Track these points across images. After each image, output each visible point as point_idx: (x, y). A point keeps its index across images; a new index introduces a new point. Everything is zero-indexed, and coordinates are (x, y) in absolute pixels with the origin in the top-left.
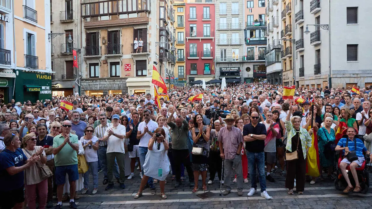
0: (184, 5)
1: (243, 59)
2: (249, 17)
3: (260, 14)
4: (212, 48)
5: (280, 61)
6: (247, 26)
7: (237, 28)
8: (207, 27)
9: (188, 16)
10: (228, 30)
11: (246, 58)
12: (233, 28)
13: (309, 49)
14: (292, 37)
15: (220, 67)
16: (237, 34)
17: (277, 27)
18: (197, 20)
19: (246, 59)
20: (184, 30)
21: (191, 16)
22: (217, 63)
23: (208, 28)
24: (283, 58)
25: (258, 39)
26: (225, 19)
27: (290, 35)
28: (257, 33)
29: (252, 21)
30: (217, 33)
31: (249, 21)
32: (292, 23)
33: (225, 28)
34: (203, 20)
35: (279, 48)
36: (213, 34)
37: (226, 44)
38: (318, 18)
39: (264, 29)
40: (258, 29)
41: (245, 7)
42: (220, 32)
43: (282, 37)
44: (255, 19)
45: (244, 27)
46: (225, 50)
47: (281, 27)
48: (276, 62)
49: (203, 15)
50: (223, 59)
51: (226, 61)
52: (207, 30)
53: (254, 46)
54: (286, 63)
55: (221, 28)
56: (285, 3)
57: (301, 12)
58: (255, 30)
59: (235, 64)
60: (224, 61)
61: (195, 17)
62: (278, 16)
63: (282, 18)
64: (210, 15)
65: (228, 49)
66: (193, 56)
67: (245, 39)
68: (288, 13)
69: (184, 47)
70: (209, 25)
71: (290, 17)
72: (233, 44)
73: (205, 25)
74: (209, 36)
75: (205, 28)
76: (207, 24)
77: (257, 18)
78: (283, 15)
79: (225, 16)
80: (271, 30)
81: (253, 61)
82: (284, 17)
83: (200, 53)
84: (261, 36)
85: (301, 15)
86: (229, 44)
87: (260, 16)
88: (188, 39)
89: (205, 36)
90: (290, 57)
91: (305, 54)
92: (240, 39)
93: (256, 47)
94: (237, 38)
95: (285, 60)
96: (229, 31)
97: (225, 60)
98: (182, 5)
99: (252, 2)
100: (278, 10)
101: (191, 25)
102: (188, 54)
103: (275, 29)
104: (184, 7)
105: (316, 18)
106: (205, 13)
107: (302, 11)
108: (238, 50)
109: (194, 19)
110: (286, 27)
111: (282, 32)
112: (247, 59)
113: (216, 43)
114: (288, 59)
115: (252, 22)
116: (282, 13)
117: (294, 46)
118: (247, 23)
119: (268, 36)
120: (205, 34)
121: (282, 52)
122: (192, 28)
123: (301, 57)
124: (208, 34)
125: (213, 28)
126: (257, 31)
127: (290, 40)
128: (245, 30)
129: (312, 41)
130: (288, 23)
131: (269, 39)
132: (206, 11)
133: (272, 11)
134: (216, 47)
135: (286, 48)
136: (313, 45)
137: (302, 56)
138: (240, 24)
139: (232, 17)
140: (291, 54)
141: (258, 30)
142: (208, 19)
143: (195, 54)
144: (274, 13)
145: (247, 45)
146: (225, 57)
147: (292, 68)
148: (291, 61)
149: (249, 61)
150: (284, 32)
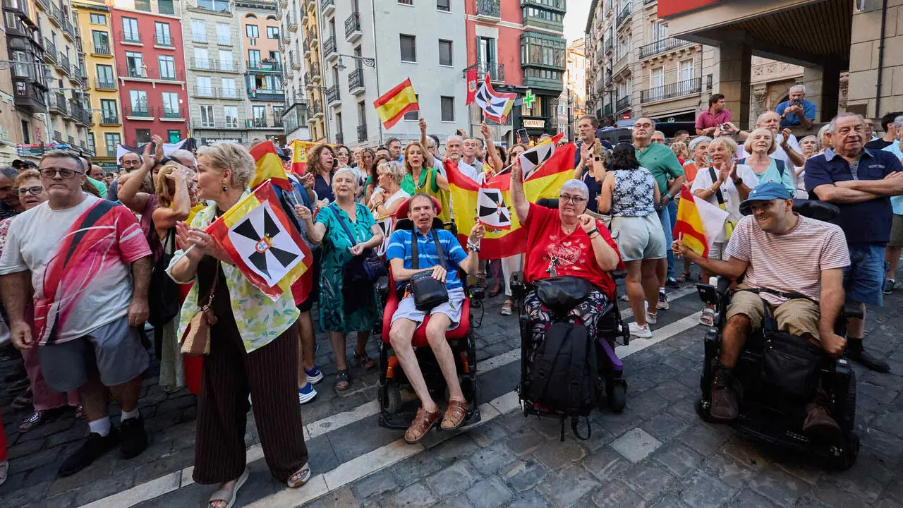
0: (107, 11)
1: (246, 123)
2: (251, 52)
3: (272, 49)
4: (181, 101)
5: (306, 125)
6: (250, 68)
7: (231, 69)
8: (166, 61)
9: (119, 35)
10: (213, 72)
11: (251, 122)
12: (223, 68)
13: (348, 101)
14: (321, 83)
15: (203, 137)
16: (232, 81)
17: (299, 69)
18: (141, 45)
19: (251, 126)
20: (112, 62)
21: (127, 35)
22: (195, 130)
23: (170, 65)
24: (310, 119)
25: (270, 92)
26: (204, 51)
27: (318, 81)
28: (267, 81)
29: (258, 59)
30: (189, 75)
31: (252, 59)
32: (320, 61)
33: (207, 67)
34: (156, 46)
35: (303, 104)
36: (182, 75)
37: (211, 96)
38: (358, 49)
39: (279, 76)
40: (269, 75)
41: (242, 34)
42: (197, 73)
43: (306, 83)
44: (263, 58)
45: (243, 69)
46: (210, 108)
47: (305, 68)
48: (299, 127)
49: (155, 36)
50: (208, 123)
51: (214, 127)
52: (167, 67)
53: (266, 104)
54: (315, 128)
55: (198, 66)
56: (307, 28)
57: (332, 40)
58: (264, 76)
59: (231, 133)
60: (208, 127)
61: (136, 37)
62: (298, 51)
63: (304, 53)
64: (172, 40)
65: (217, 105)
66: (141, 114)
67: (248, 90)
68: (312, 42)
69: (116, 96)
70: (171, 59)
71: (317, 50)
72: (224, 97)
73: (161, 57)
74: (174, 79)
75: (163, 64)
76: (166, 55)
77: (268, 57)
78: (306, 48)
79: (204, 45)
80: (289, 75)
81: (265, 128)
82: (308, 52)
83: (155, 109)
84: (276, 86)
85: (332, 45)
86: (218, 97)
87: (272, 54)
88: (125, 81)
89: (163, 78)
90: (321, 117)
91: (343, 110)
92: (238, 91)
93: (269, 105)
94: (230, 87)
95: (314, 123)
96: (215, 74)
97: (211, 125)
98: (100, 10)
99: (255, 28)
100: (297, 41)
101: (129, 54)
102: (126, 110)
103: (295, 72)
104: (107, 15)
105: (355, 49)
106: (159, 34)
107: (333, 38)
108: (235, 108)
109: (135, 42)
110: (312, 68)
111: (306, 76)
112: (253, 125)
113: (190, 92)
114: (318, 120)
115: (257, 63)
116: (304, 44)
117: (325, 98)
118: (248, 63)
119: (286, 85)
120: (164, 75)
121: (308, 110)
122: (132, 60)
123: (338, 117)
124: (171, 75)
125: (179, 62)
126: (269, 79)
127: (319, 89)
128: (246, 75)
129: (351, 88)
130: (314, 59)
131: (287, 92)
132: (163, 31)
133: (289, 43)
134: (191, 100)
135: (314, 102)
136: (353, 94)
137: (339, 114)
138: (236, 64)
139: (220, 49)
140: (322, 111)
141: (270, 77)
142: (166, 45)
143: (144, 110)
144: (293, 47)
145: (251, 101)
146: (211, 119)
147: (325, 135)
148: (323, 123)
149: (258, 128)
150: (309, 76)
